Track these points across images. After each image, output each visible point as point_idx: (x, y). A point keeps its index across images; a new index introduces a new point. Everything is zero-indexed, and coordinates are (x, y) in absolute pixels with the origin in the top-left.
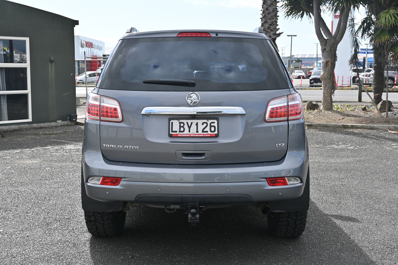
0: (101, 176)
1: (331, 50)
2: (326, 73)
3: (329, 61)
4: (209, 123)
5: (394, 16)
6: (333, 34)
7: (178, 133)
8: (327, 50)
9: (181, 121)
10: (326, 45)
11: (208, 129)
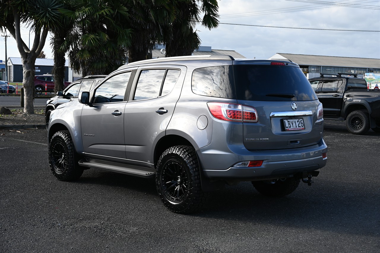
0: (248, 161)
1: (31, 62)
2: (28, 82)
3: (30, 71)
4: (300, 121)
5: (95, 40)
6: (31, 49)
7: (289, 128)
8: (28, 62)
9: (288, 120)
10: (27, 58)
11: (300, 125)
